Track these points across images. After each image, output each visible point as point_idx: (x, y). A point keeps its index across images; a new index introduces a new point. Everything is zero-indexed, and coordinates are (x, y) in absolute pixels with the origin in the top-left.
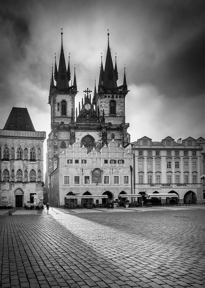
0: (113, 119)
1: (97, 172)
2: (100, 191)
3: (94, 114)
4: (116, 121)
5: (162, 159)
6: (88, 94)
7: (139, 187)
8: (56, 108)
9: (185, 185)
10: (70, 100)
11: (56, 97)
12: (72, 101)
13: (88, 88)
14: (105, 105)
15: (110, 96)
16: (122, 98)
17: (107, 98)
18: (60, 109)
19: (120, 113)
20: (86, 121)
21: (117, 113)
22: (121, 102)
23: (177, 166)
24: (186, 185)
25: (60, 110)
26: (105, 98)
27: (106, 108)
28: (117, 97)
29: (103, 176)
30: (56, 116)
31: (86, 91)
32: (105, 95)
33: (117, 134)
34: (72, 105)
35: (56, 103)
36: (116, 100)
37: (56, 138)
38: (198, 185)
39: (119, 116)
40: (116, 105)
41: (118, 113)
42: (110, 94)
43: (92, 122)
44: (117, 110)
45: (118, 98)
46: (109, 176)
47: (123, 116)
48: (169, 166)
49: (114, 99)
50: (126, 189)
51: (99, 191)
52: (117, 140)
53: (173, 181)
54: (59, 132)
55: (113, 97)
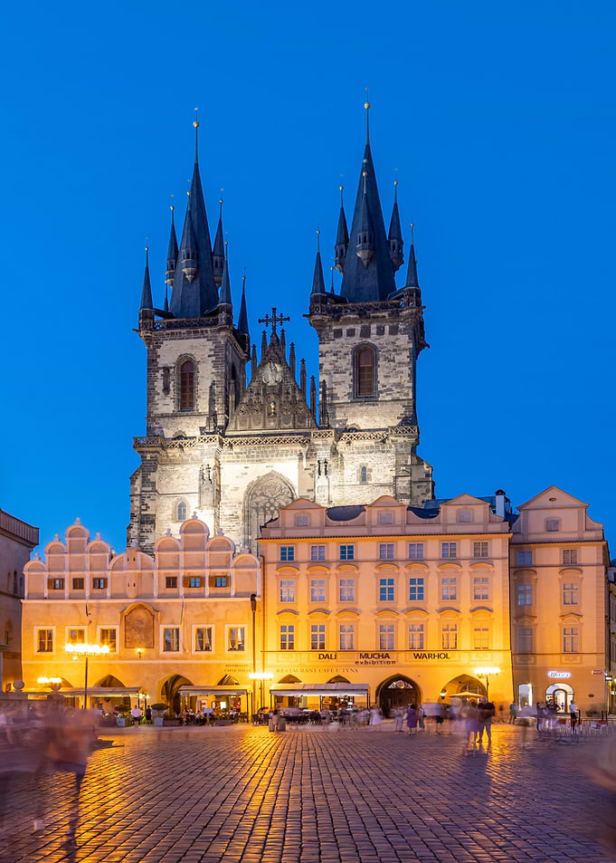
0: (366, 411)
1: (141, 614)
2: (151, 675)
3: (294, 397)
4: (377, 419)
5: (361, 570)
6: (274, 328)
7: (278, 661)
8: (159, 385)
9: (443, 656)
10: (209, 356)
11: (159, 347)
12: (214, 358)
13: (274, 309)
14: (337, 364)
15: (354, 330)
16: (399, 336)
17: (342, 340)
18: (172, 388)
19: (390, 390)
20: (264, 424)
21: (380, 388)
22: (395, 350)
23: (417, 591)
24: (446, 656)
25: (172, 392)
26: (337, 340)
27: (337, 375)
28: (381, 332)
29: (162, 628)
30: (155, 412)
31: (266, 321)
32: (334, 328)
33: (380, 467)
34: (214, 370)
35: (160, 368)
36: (376, 343)
37: (150, 489)
38: (496, 654)
39: (389, 398)
40: (377, 359)
41: (385, 391)
42: (355, 321)
43: (287, 426)
44: (381, 380)
45: (387, 336)
46: (181, 627)
47: (405, 398)
48: (386, 592)
49: (369, 340)
50: (234, 668)
51: (146, 675)
52: (378, 488)
53: (402, 642)
54: (168, 467)
55: (366, 333)
